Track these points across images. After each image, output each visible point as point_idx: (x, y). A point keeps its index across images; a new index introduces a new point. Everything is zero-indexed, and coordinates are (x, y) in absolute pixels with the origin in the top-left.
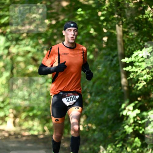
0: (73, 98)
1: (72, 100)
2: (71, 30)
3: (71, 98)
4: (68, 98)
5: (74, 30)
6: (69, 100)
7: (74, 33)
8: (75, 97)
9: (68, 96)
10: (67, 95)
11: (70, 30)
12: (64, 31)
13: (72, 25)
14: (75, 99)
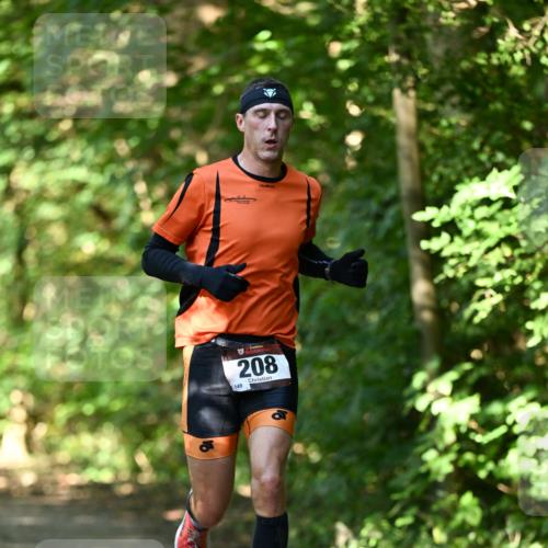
0: (265, 365)
1: (259, 370)
6: (250, 371)
7: (277, 123)
9: (245, 356)
10: (241, 351)
11: (261, 114)
12: (241, 116)
13: (270, 93)
14: (272, 368)
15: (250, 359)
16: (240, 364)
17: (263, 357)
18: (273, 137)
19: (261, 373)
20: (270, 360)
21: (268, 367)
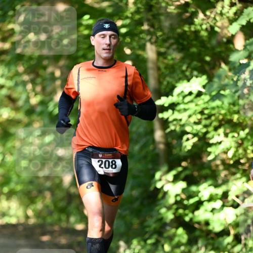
2: (104, 36)
5: (110, 37)
7: (110, 41)
10: (100, 156)
11: (102, 36)
12: (93, 37)
18: (108, 48)
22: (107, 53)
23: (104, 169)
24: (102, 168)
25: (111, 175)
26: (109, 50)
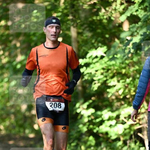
0: (58, 105)
1: (55, 107)
3: (55, 104)
4: (52, 104)
5: (56, 27)
6: (53, 106)
7: (56, 30)
8: (61, 104)
9: (52, 101)
11: (51, 27)
12: (45, 28)
13: (54, 21)
14: (60, 107)
15: (53, 103)
16: (50, 104)
17: (58, 103)
18: (55, 34)
19: (56, 108)
20: (60, 104)
21: (58, 106)
22: (54, 37)
23: (54, 108)
24: (52, 107)
25: (58, 112)
26: (55, 35)
